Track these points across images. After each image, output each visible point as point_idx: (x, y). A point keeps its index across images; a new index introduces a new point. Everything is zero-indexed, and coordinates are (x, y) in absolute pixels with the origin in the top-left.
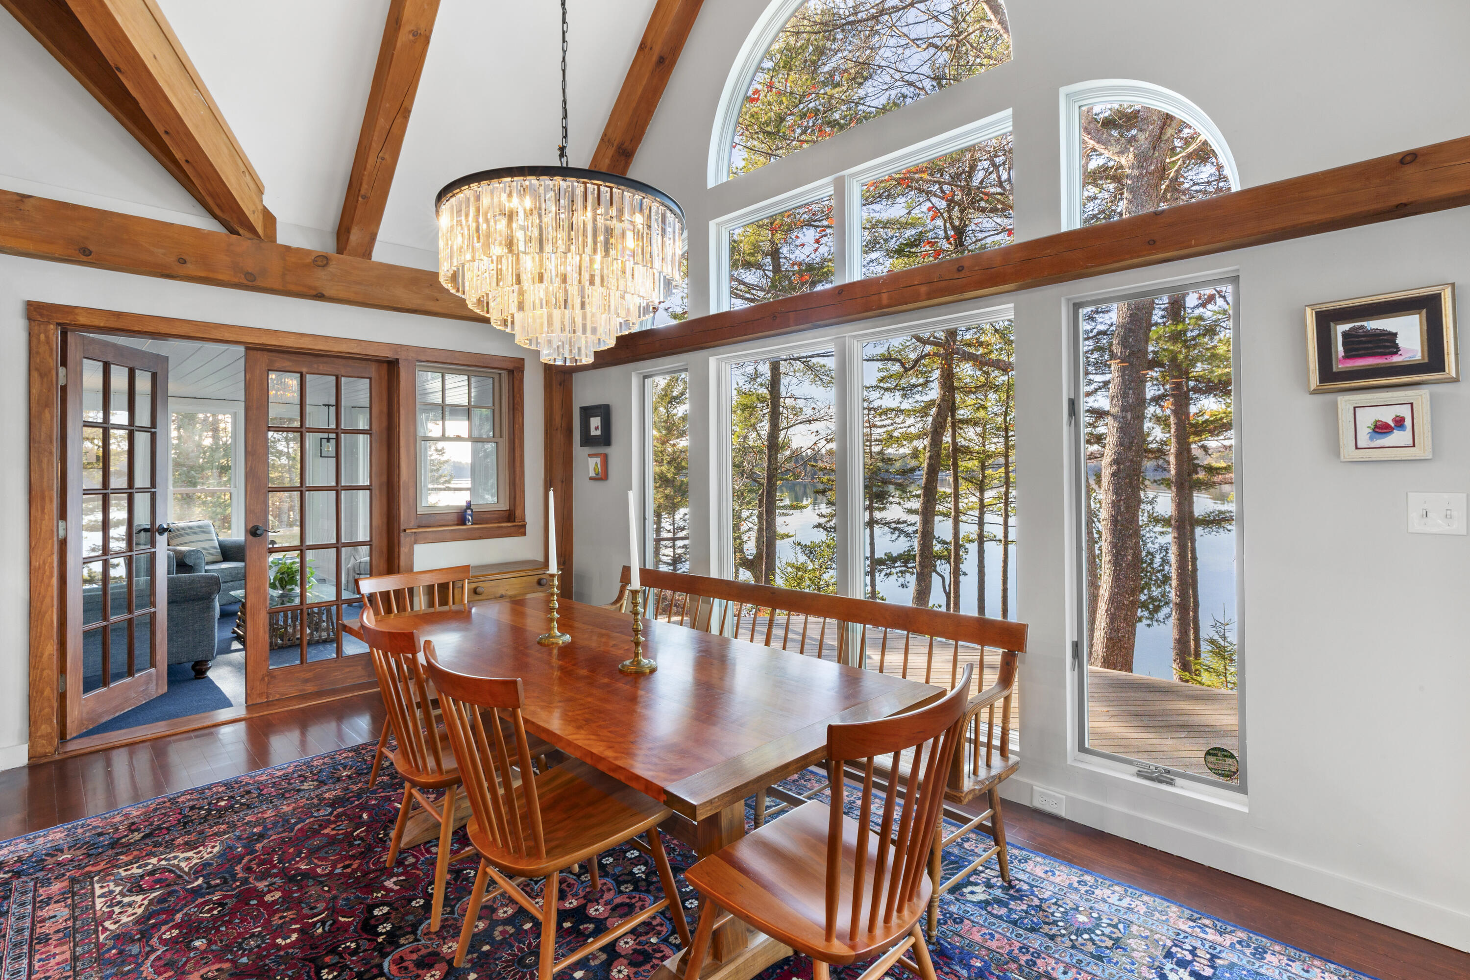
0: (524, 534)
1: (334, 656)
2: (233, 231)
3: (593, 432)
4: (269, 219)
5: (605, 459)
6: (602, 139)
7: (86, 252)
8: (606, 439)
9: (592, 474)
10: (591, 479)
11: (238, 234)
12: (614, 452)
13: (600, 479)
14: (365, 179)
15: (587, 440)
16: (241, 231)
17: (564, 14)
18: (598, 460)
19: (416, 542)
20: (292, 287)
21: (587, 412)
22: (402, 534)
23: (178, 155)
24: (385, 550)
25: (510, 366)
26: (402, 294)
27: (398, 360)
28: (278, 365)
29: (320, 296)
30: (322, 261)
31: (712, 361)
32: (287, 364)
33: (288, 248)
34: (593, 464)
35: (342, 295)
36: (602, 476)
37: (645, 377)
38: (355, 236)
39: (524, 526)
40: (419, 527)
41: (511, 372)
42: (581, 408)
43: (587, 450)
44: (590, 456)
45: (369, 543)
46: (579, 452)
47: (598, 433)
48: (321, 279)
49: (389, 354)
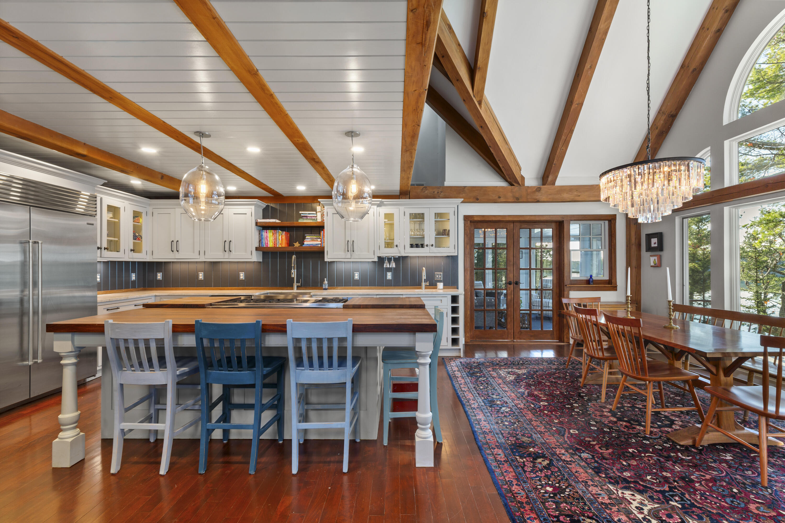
0: (616, 290)
1: (540, 329)
2: (512, 185)
3: (653, 245)
4: (523, 178)
5: (660, 258)
6: (659, 112)
7: (477, 199)
8: (660, 248)
9: (652, 264)
10: (652, 266)
11: (514, 185)
12: (665, 254)
13: (657, 267)
14: (556, 158)
15: (649, 249)
16: (515, 184)
17: (649, 97)
18: (656, 258)
19: (570, 290)
20: (530, 200)
21: (649, 237)
22: (565, 287)
23: (501, 166)
24: (558, 292)
25: (610, 218)
26: (566, 196)
27: (563, 221)
28: (523, 226)
29: (538, 201)
30: (538, 189)
31: (726, 209)
32: (525, 226)
33: (528, 187)
34: (653, 260)
35: (545, 200)
36: (658, 265)
37: (683, 218)
38: (550, 178)
39: (616, 287)
40: (571, 284)
41: (610, 221)
42: (646, 235)
43: (649, 253)
44: (651, 256)
45: (552, 290)
46: (645, 254)
47: (656, 245)
48: (538, 196)
49: (560, 219)
